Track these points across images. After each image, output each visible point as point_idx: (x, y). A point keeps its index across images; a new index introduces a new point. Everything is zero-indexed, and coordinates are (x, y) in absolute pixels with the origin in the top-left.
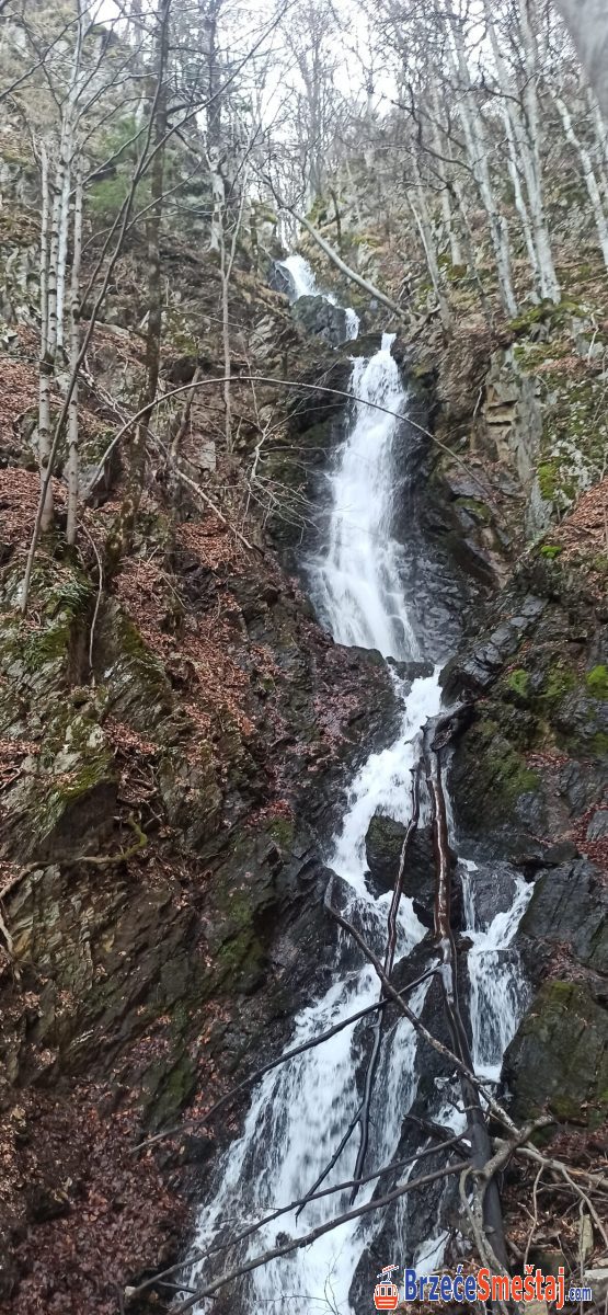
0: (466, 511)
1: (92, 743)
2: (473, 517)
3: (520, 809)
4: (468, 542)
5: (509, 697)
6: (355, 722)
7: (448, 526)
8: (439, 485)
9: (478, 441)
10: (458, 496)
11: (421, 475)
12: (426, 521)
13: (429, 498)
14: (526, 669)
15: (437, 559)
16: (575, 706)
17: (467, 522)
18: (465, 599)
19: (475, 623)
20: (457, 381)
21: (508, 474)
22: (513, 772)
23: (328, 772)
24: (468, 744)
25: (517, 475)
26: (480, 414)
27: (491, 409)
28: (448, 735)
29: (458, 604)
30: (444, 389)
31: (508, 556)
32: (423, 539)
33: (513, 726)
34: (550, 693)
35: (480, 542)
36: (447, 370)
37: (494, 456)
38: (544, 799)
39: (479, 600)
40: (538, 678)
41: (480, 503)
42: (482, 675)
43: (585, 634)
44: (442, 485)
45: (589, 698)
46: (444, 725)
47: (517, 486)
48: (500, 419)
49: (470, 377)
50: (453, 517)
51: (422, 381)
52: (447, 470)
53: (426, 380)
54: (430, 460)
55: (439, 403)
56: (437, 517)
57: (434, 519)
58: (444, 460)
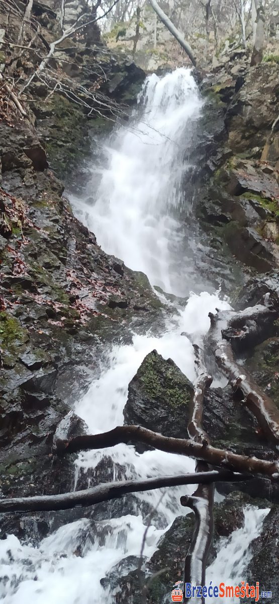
0: (251, 203)
2: (259, 210)
4: (251, 231)
7: (228, 216)
8: (225, 178)
10: (246, 190)
11: (207, 167)
12: (204, 210)
13: (211, 190)
17: (253, 215)
32: (198, 225)
41: (269, 199)
50: (236, 208)
51: (221, 95)
52: (236, 168)
53: (226, 94)
54: (219, 156)
55: (242, 104)
56: (217, 208)
57: (212, 209)
58: (234, 158)
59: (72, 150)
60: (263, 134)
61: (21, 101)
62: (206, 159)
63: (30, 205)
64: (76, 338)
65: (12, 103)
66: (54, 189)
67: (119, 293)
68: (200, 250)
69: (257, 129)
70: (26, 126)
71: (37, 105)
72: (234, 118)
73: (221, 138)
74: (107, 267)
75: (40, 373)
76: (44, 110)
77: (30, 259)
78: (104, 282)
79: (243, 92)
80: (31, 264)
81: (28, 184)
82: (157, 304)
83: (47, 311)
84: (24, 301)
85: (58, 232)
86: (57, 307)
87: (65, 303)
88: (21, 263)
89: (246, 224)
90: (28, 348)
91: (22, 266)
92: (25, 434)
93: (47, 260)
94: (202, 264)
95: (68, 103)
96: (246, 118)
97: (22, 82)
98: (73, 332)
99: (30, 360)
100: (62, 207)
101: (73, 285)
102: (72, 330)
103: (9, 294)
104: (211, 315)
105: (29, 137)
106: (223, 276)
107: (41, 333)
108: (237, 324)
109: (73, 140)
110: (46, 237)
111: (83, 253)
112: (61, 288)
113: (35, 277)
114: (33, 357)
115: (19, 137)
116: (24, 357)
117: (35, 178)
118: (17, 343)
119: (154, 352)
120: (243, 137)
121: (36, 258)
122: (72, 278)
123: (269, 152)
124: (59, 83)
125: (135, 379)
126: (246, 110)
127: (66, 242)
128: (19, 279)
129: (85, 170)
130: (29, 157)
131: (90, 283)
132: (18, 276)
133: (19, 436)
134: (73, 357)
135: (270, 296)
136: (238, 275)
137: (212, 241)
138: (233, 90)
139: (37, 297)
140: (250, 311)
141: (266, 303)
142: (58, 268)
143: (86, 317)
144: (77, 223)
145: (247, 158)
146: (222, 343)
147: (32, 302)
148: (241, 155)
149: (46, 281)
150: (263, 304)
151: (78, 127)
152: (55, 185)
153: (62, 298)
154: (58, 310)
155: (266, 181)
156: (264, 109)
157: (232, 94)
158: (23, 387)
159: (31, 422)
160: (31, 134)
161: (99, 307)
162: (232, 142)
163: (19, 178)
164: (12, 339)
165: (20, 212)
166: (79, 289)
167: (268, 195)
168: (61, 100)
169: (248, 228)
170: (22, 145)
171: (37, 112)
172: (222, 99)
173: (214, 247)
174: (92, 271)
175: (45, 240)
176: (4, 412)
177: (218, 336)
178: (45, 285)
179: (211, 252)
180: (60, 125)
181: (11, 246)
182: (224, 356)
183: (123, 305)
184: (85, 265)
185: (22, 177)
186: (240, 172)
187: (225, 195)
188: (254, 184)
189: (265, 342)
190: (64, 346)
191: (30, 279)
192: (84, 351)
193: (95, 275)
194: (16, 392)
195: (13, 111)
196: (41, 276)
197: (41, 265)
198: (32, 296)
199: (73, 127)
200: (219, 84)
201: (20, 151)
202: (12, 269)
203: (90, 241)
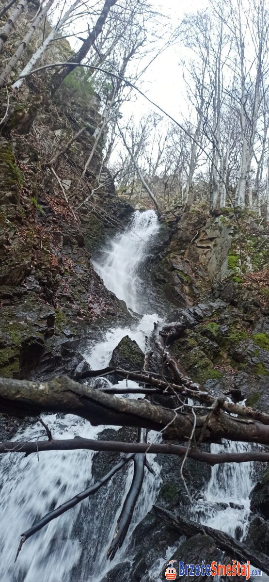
0: (178, 276)
2: (181, 279)
3: (207, 386)
5: (205, 333)
7: (166, 280)
8: (167, 262)
10: (176, 269)
12: (155, 276)
13: (159, 267)
14: (218, 323)
16: (247, 347)
17: (177, 280)
21: (202, 268)
24: (179, 344)
25: (206, 270)
26: (193, 243)
27: (201, 240)
32: (152, 283)
33: (206, 347)
34: (231, 337)
35: (182, 290)
37: (197, 259)
38: (224, 386)
40: (225, 328)
41: (187, 275)
42: (191, 319)
43: (253, 318)
45: (255, 345)
47: (206, 274)
48: (204, 245)
50: (170, 277)
51: (169, 224)
52: (172, 258)
53: (171, 224)
54: (165, 252)
55: (178, 229)
56: (161, 276)
57: (159, 276)
58: (172, 254)
59: (96, 241)
60: (186, 244)
61: (75, 214)
62: (158, 252)
63: (74, 262)
64: (89, 327)
65: (71, 214)
66: (87, 257)
67: (112, 309)
68: (151, 294)
69: (184, 242)
70: (76, 225)
71: (82, 218)
72: (174, 235)
73: (166, 244)
74: (107, 296)
75: (72, 340)
76: (85, 220)
77: (71, 287)
78: (105, 303)
79: (179, 224)
80: (72, 289)
81: (75, 252)
82: (129, 316)
83: (77, 312)
84: (66, 306)
85: (86, 276)
86: (82, 311)
87: (86, 310)
88: (67, 288)
89: (174, 285)
90: (68, 327)
91: (67, 290)
92: (61, 367)
93: (79, 289)
94: (151, 301)
95: (97, 218)
96: (180, 236)
97: (77, 206)
98: (89, 324)
99: (68, 333)
100: (89, 265)
101: (91, 302)
102: (88, 323)
103: (60, 302)
104: (155, 324)
105: (77, 231)
106: (162, 308)
107: (73, 322)
108: (167, 329)
109: (97, 236)
110: (80, 278)
111: (97, 288)
112: (84, 303)
113: (73, 296)
114: (69, 331)
115: (73, 230)
116: (65, 331)
117: (78, 250)
118: (62, 324)
119: (127, 336)
120: (177, 245)
121: (74, 287)
122: (90, 298)
123: (189, 253)
124: (94, 208)
125: (117, 348)
126: (180, 233)
127: (89, 281)
128: (66, 296)
129: (101, 251)
130: (76, 240)
131: (98, 302)
132: (65, 294)
133: (58, 369)
134: (87, 335)
135: (184, 318)
136: (168, 308)
137: (157, 291)
138: (174, 223)
139: (73, 305)
140: (173, 324)
141: (181, 321)
142: (85, 293)
143: (95, 318)
144: (96, 274)
145: (178, 255)
146: (158, 337)
147: (71, 307)
148: (175, 253)
149: (78, 298)
150: (180, 321)
151: (100, 230)
152: (87, 255)
153: (85, 307)
154: (82, 313)
155: (186, 266)
156: (188, 233)
157: (174, 224)
158: (63, 345)
159: (65, 362)
160: (79, 229)
161: (102, 314)
162: (172, 246)
163: (70, 250)
164: (60, 321)
165: (69, 265)
166: (93, 304)
167: (186, 273)
168: (94, 217)
169: (175, 287)
170: (74, 234)
171: (82, 220)
172: (169, 226)
173: (159, 294)
174: (100, 297)
175: (80, 279)
176: (53, 356)
177: (157, 334)
178: (77, 300)
179: (156, 295)
180: (92, 228)
181: (63, 280)
182: (159, 343)
183: (113, 314)
184: (97, 293)
185: (72, 249)
186: (174, 260)
187: (166, 270)
188: (180, 267)
189: (179, 339)
190: (83, 330)
191: (71, 296)
192: (92, 334)
193: (101, 299)
194: (59, 347)
195: (71, 218)
196: (76, 296)
197: (76, 290)
198: (71, 304)
199: (98, 230)
200: (168, 219)
201: (73, 237)
202: (63, 290)
203: (101, 283)
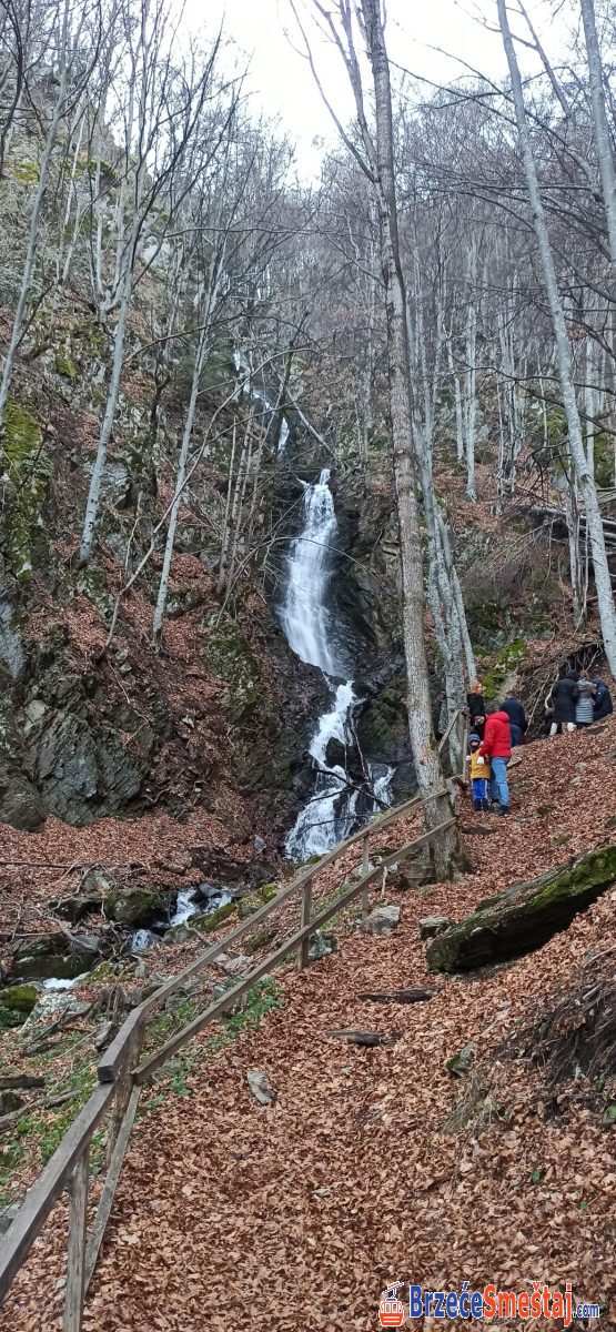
0: (365, 598)
1: (249, 686)
2: (369, 603)
3: (387, 747)
4: (365, 617)
6: (313, 700)
8: (351, 579)
9: (376, 558)
10: (362, 589)
11: (342, 571)
14: (395, 689)
15: (346, 622)
17: (365, 605)
18: (359, 647)
19: (365, 662)
20: (370, 523)
22: (385, 732)
23: (304, 720)
24: (367, 717)
26: (379, 543)
27: (387, 543)
28: (359, 712)
29: (355, 650)
30: (363, 525)
31: (385, 629)
35: (371, 618)
36: (365, 514)
37: (383, 571)
38: (397, 745)
39: (367, 650)
40: (400, 693)
41: (374, 595)
42: (374, 688)
44: (353, 581)
46: (357, 708)
48: (390, 550)
49: (377, 522)
56: (348, 598)
155: (373, 581)
187: (351, 591)
188: (367, 584)
